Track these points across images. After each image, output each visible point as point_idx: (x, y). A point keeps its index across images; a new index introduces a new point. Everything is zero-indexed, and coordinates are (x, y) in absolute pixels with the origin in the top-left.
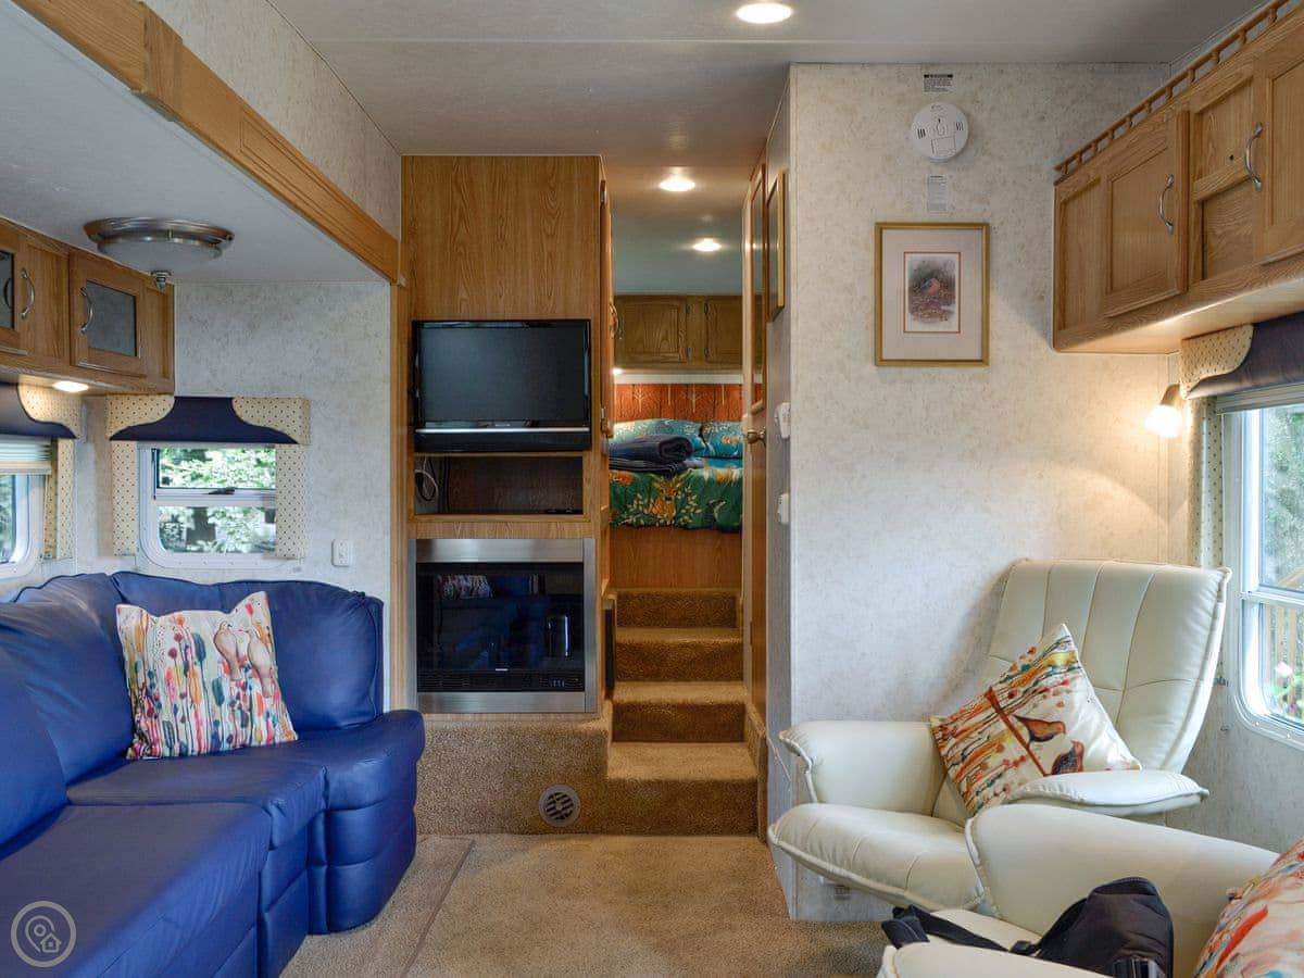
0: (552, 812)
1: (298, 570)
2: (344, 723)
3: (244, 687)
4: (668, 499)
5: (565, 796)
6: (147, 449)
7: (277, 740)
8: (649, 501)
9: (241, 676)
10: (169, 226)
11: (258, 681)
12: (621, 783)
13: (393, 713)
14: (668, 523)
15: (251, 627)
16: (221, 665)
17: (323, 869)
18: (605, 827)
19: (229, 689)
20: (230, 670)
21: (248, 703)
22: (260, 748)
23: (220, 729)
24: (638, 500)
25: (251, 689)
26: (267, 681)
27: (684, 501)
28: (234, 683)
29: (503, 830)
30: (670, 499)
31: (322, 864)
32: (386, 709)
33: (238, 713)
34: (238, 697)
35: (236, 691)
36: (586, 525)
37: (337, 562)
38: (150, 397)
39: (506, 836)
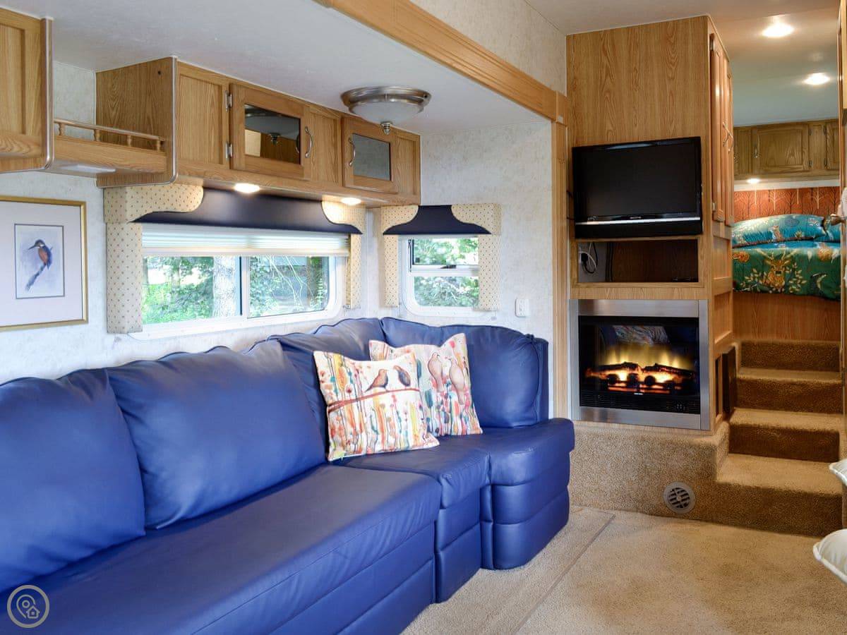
0: (674, 501)
1: (494, 318)
2: (514, 424)
3: (446, 397)
4: (778, 272)
5: (683, 491)
6: (406, 239)
7: (469, 433)
8: (763, 275)
9: (444, 389)
10: (388, 91)
11: (455, 393)
12: (727, 486)
13: (555, 420)
14: (779, 291)
15: (453, 357)
16: (431, 382)
17: (491, 525)
18: (714, 518)
19: (436, 398)
20: (437, 385)
21: (449, 407)
22: (457, 437)
23: (430, 423)
24: (754, 273)
25: (450, 397)
26: (462, 394)
27: (792, 275)
28: (439, 394)
29: (637, 510)
30: (780, 273)
31: (489, 521)
32: (551, 416)
33: (442, 414)
34: (442, 403)
35: (441, 398)
36: (701, 290)
37: (518, 313)
38: (404, 207)
39: (639, 515)
